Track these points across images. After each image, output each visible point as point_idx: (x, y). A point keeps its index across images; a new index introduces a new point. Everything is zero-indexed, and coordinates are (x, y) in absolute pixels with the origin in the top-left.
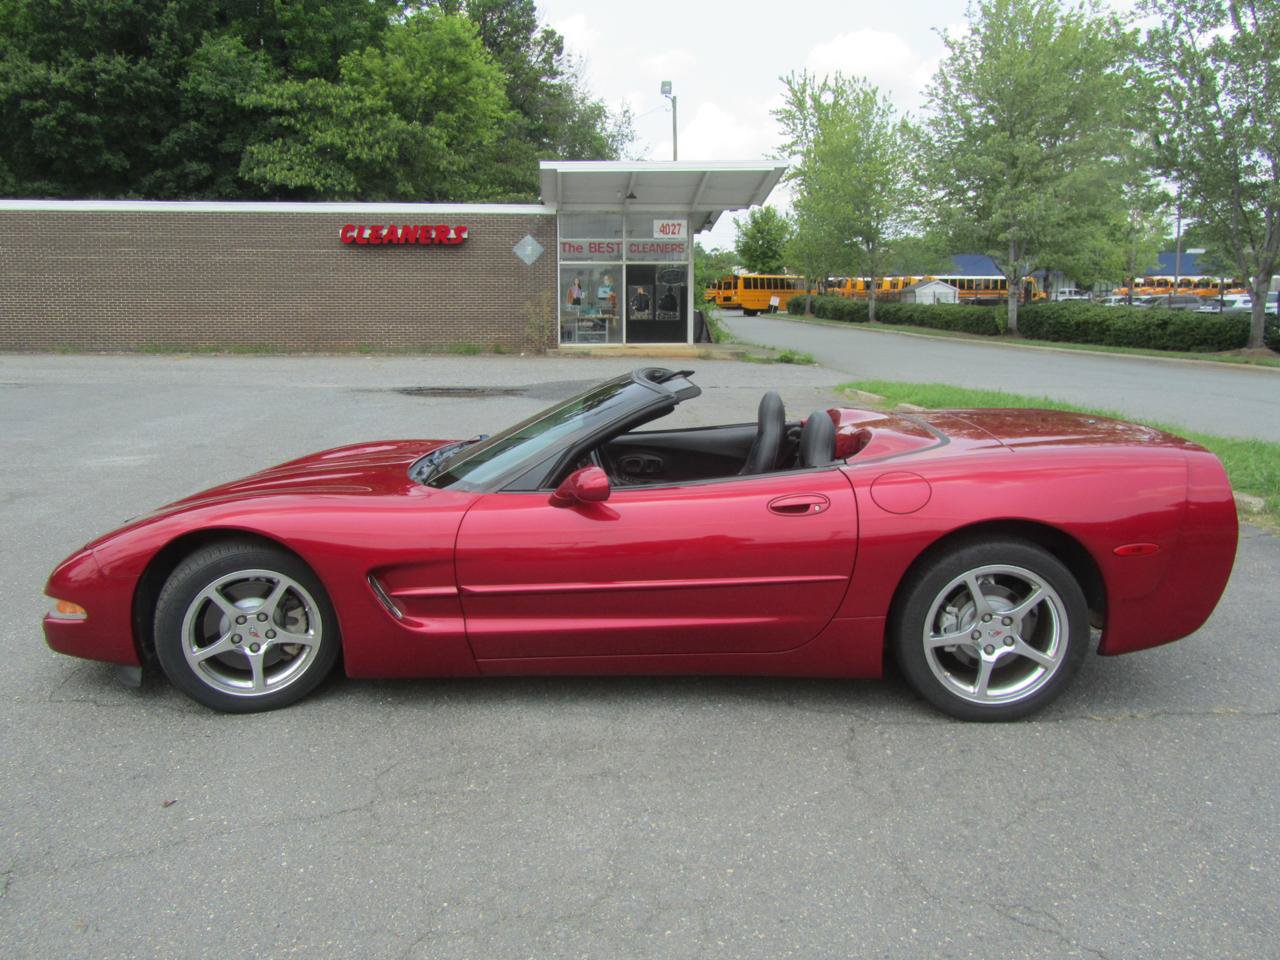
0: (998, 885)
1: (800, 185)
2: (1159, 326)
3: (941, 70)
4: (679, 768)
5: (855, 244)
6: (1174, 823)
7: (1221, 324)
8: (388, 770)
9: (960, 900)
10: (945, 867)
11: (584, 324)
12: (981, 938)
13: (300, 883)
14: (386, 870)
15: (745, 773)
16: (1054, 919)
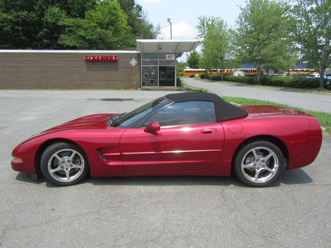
0: (263, 231)
1: (203, 45)
2: (296, 82)
3: (240, 16)
4: (178, 200)
5: (218, 60)
6: (307, 214)
7: (312, 81)
8: (103, 201)
9: (253, 235)
10: (249, 226)
11: (148, 81)
12: (259, 245)
13: (81, 232)
14: (104, 228)
15: (196, 201)
16: (278, 240)
